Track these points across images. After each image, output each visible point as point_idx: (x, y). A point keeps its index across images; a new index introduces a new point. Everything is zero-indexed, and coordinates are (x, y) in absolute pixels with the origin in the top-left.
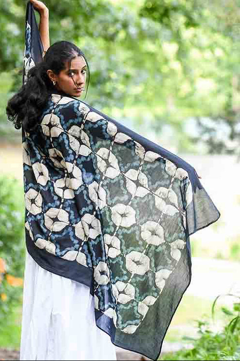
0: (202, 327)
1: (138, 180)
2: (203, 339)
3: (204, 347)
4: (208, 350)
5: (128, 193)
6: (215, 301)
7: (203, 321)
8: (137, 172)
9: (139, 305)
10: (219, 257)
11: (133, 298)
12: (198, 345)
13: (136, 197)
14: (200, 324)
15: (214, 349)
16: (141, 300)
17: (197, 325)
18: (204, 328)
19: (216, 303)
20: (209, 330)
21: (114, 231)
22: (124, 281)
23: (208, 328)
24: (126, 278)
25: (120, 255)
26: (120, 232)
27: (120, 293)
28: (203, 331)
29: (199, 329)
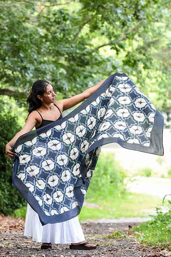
0: (158, 210)
1: (125, 87)
2: (159, 216)
3: (159, 220)
4: (162, 221)
5: (122, 93)
6: (165, 197)
7: (158, 208)
8: (123, 85)
9: (146, 134)
10: (163, 177)
11: (142, 132)
12: (156, 219)
13: (127, 93)
14: (157, 209)
15: (164, 220)
16: (146, 132)
17: (156, 210)
18: (159, 211)
19: (165, 198)
20: (161, 212)
21: (123, 107)
22: (136, 125)
23: (161, 211)
24: (136, 124)
25: (130, 115)
26: (126, 106)
27: (136, 130)
28: (159, 212)
29: (157, 211)
